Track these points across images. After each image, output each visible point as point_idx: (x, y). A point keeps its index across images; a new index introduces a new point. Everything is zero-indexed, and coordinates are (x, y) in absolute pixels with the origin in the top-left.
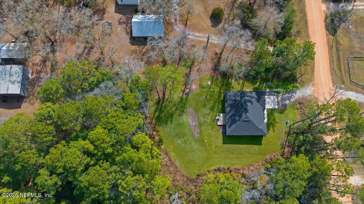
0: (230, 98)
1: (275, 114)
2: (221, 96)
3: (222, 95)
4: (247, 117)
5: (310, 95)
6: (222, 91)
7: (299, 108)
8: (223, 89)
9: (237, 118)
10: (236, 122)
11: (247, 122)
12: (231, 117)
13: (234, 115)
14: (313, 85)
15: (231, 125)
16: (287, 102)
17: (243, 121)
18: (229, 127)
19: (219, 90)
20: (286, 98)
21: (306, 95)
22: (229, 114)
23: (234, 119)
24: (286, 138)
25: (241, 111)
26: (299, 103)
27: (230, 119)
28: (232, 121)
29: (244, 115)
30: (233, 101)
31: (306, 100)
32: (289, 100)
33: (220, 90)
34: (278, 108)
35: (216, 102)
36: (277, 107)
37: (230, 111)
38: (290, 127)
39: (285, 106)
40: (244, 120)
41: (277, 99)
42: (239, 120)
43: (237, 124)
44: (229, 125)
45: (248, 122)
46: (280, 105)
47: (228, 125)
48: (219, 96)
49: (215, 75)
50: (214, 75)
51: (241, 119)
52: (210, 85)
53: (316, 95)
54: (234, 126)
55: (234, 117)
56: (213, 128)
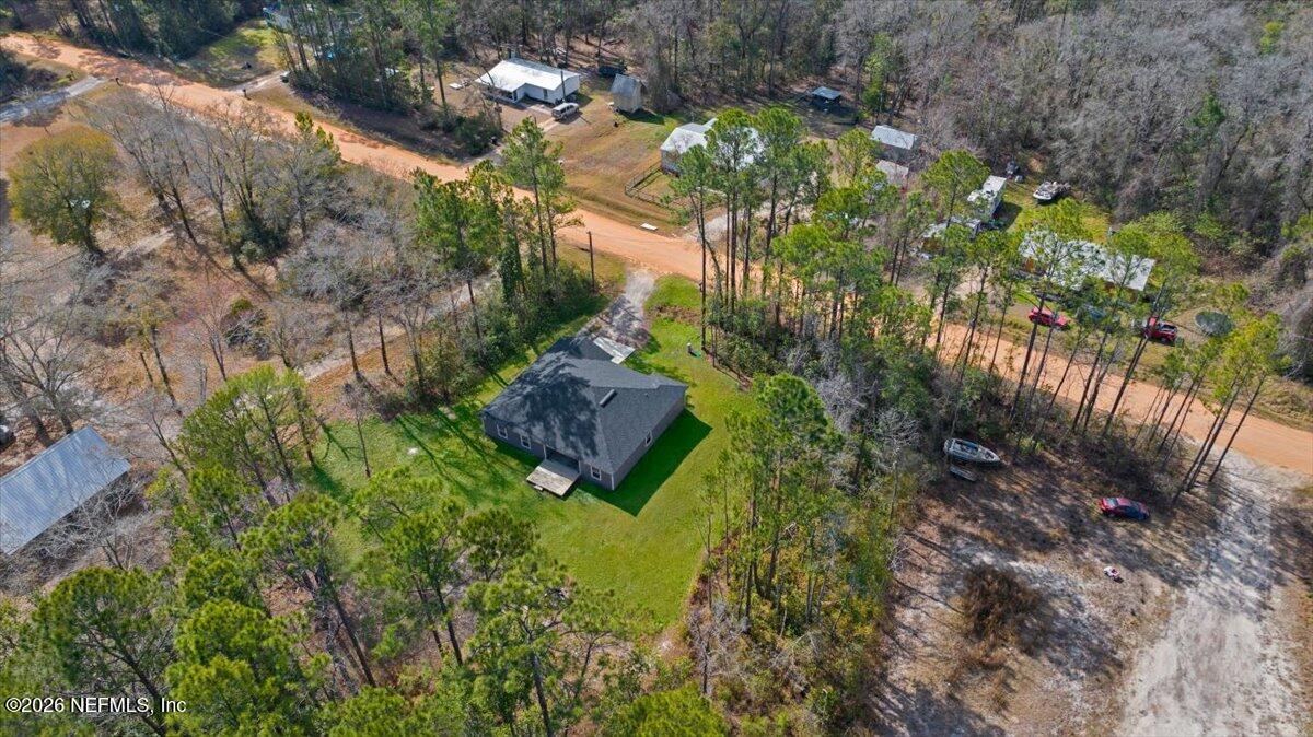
0: (507, 410)
1: (646, 361)
2: (482, 446)
3: (484, 440)
4: (600, 391)
5: (657, 281)
6: (470, 435)
7: (671, 315)
8: (468, 430)
9: (583, 417)
10: (593, 426)
11: (612, 402)
12: (566, 435)
13: (567, 421)
14: (637, 265)
15: (592, 447)
16: (636, 325)
17: (604, 405)
18: (595, 453)
19: (459, 440)
20: (624, 322)
21: (651, 287)
22: (554, 434)
23: (580, 425)
24: (732, 374)
25: (569, 395)
26: (661, 310)
27: (571, 438)
28: (582, 437)
29: (588, 394)
30: (522, 405)
31: (663, 293)
32: (633, 319)
33: (463, 437)
34: (636, 346)
35: (489, 466)
36: (631, 349)
37: (548, 428)
38: (707, 352)
39: (642, 333)
40: (601, 402)
41: (610, 338)
42: (593, 412)
43: (599, 427)
44: (589, 451)
45: (615, 399)
46: (631, 340)
47: (587, 454)
48: (481, 450)
49: (405, 423)
50: (404, 426)
51: (594, 405)
52: (424, 453)
53: (666, 273)
54: (599, 438)
55: (574, 425)
56: (562, 515)
